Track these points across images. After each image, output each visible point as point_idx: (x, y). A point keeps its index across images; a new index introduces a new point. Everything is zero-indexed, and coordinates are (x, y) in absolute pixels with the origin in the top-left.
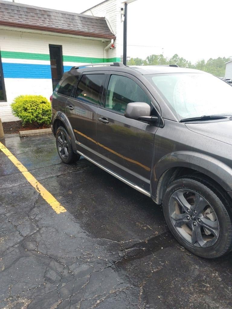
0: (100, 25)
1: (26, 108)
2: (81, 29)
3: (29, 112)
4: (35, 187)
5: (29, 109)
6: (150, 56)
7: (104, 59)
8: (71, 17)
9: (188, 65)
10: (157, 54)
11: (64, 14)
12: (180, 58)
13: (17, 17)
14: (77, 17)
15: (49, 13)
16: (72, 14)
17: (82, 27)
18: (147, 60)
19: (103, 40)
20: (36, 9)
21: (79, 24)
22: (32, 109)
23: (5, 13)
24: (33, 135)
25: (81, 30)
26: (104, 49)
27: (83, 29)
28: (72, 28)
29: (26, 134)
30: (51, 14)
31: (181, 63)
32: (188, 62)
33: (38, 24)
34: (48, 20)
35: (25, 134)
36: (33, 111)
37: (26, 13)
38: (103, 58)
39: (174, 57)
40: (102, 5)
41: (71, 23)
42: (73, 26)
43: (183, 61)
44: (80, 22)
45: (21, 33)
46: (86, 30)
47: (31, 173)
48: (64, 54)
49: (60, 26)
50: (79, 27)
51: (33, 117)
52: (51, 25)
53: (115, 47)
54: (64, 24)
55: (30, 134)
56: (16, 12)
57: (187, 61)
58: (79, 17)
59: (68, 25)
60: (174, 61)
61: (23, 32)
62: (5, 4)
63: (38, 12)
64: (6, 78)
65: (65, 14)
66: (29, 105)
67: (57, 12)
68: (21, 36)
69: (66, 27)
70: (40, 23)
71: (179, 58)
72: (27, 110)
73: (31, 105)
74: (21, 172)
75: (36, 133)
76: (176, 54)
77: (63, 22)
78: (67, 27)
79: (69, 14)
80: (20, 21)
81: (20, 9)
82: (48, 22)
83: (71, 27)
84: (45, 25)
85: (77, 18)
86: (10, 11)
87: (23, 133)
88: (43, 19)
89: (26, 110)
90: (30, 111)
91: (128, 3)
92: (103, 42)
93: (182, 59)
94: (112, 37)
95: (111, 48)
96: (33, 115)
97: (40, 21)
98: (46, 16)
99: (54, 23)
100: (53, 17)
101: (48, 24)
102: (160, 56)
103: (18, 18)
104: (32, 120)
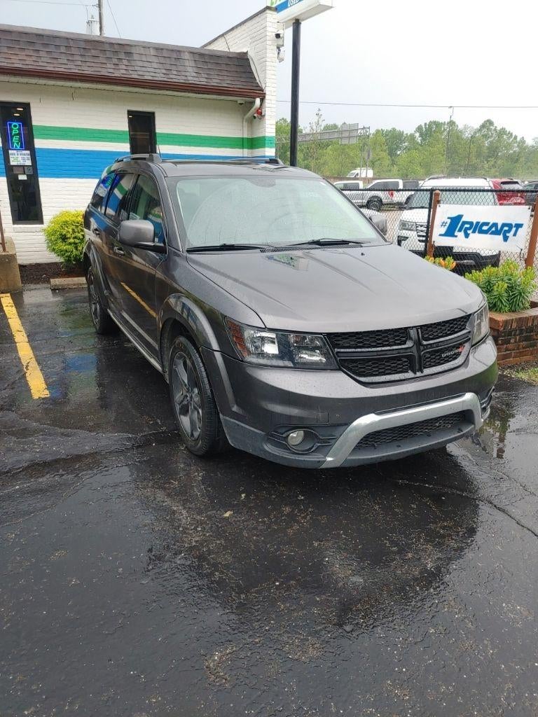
0: (234, 69)
1: (65, 235)
2: (191, 78)
3: (70, 244)
4: (25, 364)
5: (69, 238)
6: (425, 124)
7: (243, 138)
8: (175, 56)
9: (518, 146)
10: (441, 121)
11: (160, 49)
12: (498, 128)
13: (63, 59)
14: (186, 53)
15: (128, 49)
16: (176, 48)
17: (195, 74)
18: (417, 135)
19: (240, 100)
20: (103, 42)
21: (190, 69)
22: (75, 238)
23: (41, 54)
24: (75, 287)
25: (190, 82)
26: (243, 119)
27: (195, 79)
28: (174, 77)
29: (62, 285)
30: (133, 50)
31: (499, 141)
32: (518, 139)
33: (104, 72)
34: (125, 62)
35: (60, 285)
36: (77, 241)
37: (82, 50)
38: (241, 137)
39: (483, 126)
40: (243, 27)
41: (174, 68)
42: (175, 73)
43: (505, 137)
44: (192, 64)
45: (73, 90)
46: (202, 80)
47: (31, 346)
48: (158, 130)
49: (147, 74)
50: (187, 74)
51: (78, 253)
52: (131, 72)
53: (263, 114)
54: (157, 71)
55: (68, 285)
56: (63, 49)
57: (516, 137)
58: (192, 55)
59: (164, 71)
60: (483, 136)
61: (76, 88)
62: (43, 36)
63: (107, 47)
64: (42, 177)
65: (162, 49)
66: (70, 230)
67: (146, 46)
68: (73, 95)
69: (160, 77)
70: (108, 70)
71: (495, 130)
72: (67, 238)
73: (73, 230)
74: (16, 343)
75: (81, 284)
76: (488, 121)
77: (155, 65)
78: (163, 75)
79: (171, 48)
80: (69, 67)
81: (71, 43)
82: (124, 67)
83: (171, 76)
84: (117, 74)
85: (187, 56)
86: (51, 49)
87: (56, 281)
88: (115, 61)
89: (64, 238)
90: (72, 240)
91: (303, 20)
92: (241, 104)
93: (503, 131)
94: (255, 94)
95: (255, 117)
96: (77, 249)
97: (109, 66)
98: (122, 56)
99: (136, 68)
100: (136, 57)
101: (124, 72)
102: (448, 123)
103: (66, 62)
104: (76, 259)
